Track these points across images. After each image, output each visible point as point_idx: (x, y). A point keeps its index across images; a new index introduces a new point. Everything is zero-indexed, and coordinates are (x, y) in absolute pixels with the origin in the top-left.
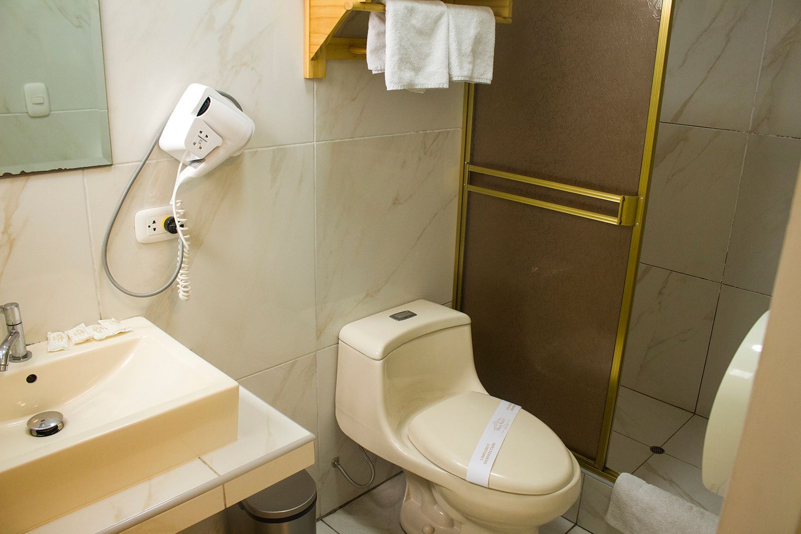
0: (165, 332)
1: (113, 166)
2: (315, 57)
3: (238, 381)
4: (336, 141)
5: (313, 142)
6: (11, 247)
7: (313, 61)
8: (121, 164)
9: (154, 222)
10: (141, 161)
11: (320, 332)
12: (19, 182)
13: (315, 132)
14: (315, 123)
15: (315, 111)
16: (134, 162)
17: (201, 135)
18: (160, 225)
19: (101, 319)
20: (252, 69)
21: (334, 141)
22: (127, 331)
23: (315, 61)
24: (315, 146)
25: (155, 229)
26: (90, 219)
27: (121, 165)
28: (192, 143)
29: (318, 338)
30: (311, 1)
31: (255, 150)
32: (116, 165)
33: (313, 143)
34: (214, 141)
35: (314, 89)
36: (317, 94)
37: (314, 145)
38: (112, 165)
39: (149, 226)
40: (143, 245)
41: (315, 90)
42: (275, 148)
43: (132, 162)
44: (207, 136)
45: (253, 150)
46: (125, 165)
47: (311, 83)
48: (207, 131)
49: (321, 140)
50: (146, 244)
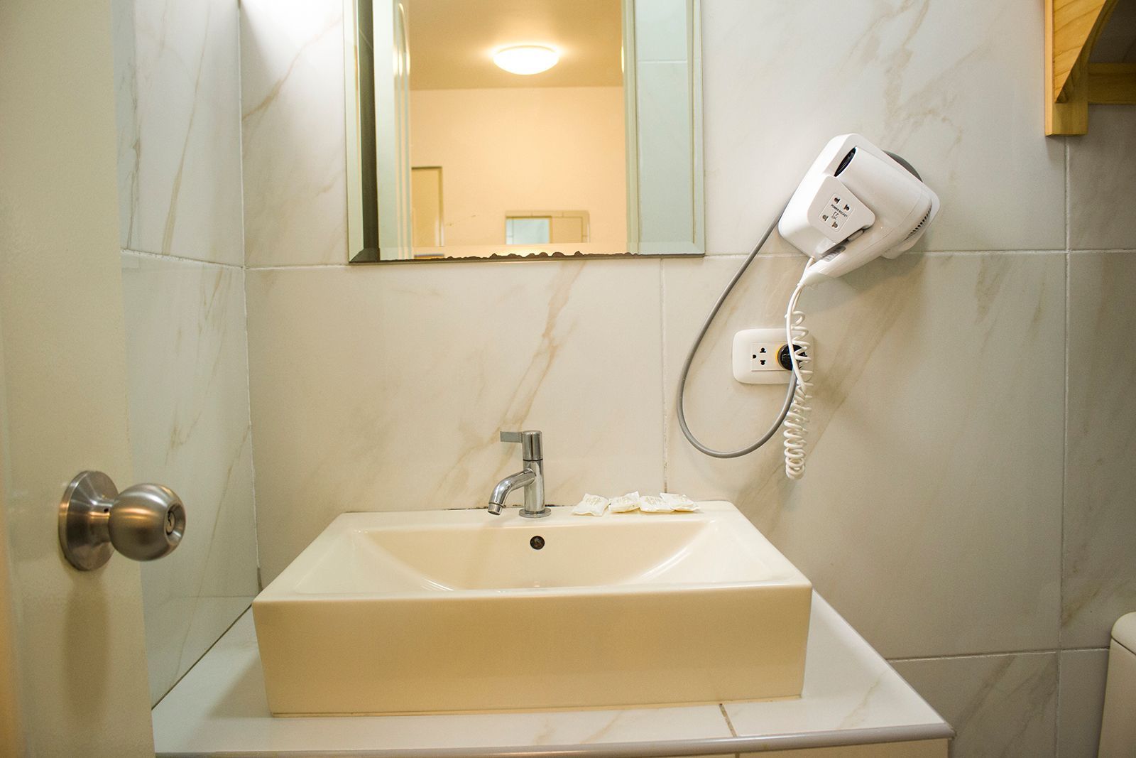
0: (766, 537)
1: (705, 258)
2: (1063, 96)
3: (891, 661)
4: (1112, 251)
5: (1065, 250)
6: (552, 357)
7: (1061, 105)
8: (719, 255)
9: (763, 351)
10: (748, 254)
11: (1067, 616)
12: (573, 266)
13: (1068, 233)
14: (1068, 216)
15: (1068, 194)
16: (739, 254)
17: (837, 205)
18: (772, 357)
19: (666, 492)
20: (944, 120)
21: (1109, 251)
22: (692, 510)
23: (1066, 105)
24: (1068, 257)
25: (763, 362)
26: (665, 333)
27: (718, 257)
28: (821, 216)
29: (1064, 624)
30: (1056, 3)
31: (948, 254)
32: (711, 257)
33: (1063, 252)
34: (859, 217)
35: (1065, 156)
36: (1071, 166)
37: (1066, 255)
38: (703, 255)
39: (754, 357)
40: (742, 386)
41: (1068, 158)
42: (987, 253)
43: (736, 254)
44: (847, 208)
45: (943, 253)
46: (725, 257)
47: (1059, 146)
48: (847, 198)
49: (1082, 246)
50: (747, 385)
